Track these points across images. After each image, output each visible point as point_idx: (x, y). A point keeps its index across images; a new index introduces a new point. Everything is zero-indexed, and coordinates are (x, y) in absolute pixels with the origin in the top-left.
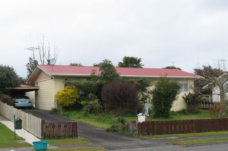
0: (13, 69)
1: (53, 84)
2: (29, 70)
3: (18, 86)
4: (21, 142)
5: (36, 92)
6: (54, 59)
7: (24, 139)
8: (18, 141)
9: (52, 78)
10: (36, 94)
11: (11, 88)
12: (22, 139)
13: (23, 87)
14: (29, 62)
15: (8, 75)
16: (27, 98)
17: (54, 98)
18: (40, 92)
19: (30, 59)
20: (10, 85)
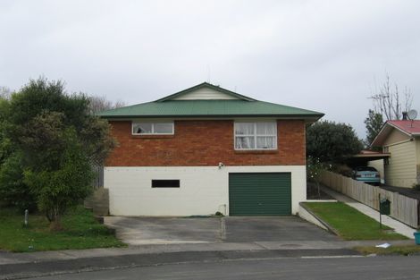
0: (351, 128)
1: (415, 149)
2: (370, 129)
3: (359, 153)
4: (390, 232)
5: (385, 161)
6: (414, 112)
7: (393, 230)
8: (385, 232)
9: (412, 140)
10: (386, 164)
11: (350, 156)
12: (388, 228)
13: (366, 154)
14: (368, 117)
15: (345, 137)
16: (373, 169)
17: (415, 170)
18: (393, 161)
19: (370, 111)
20: (349, 151)
